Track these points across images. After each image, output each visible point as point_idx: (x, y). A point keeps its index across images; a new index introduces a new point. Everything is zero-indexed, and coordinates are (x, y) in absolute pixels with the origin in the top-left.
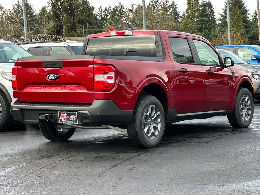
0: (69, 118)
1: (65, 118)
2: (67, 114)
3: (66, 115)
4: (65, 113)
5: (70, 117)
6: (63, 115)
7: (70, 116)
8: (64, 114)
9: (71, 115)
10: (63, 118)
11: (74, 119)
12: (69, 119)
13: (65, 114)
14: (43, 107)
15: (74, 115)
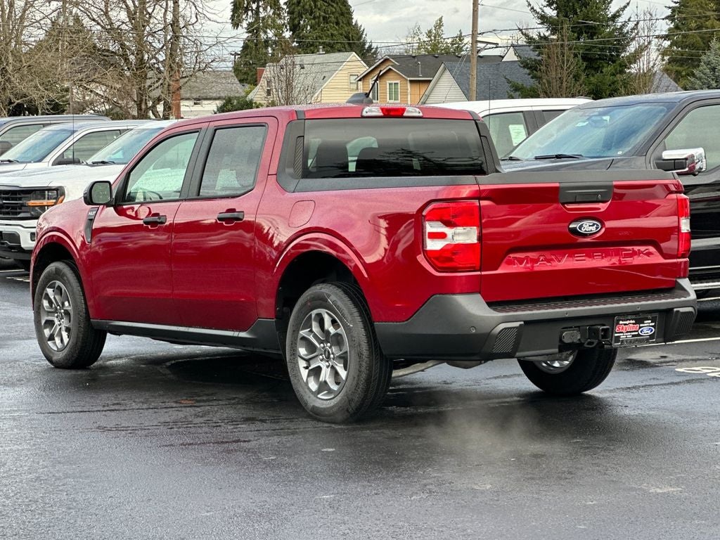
0: (637, 331)
1: (627, 332)
2: (634, 322)
3: (633, 324)
4: (630, 320)
5: (640, 328)
6: (625, 324)
7: (641, 325)
8: (627, 322)
9: (644, 323)
10: (622, 333)
11: (649, 332)
12: (637, 333)
13: (631, 322)
14: (581, 310)
15: (650, 321)
